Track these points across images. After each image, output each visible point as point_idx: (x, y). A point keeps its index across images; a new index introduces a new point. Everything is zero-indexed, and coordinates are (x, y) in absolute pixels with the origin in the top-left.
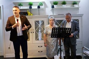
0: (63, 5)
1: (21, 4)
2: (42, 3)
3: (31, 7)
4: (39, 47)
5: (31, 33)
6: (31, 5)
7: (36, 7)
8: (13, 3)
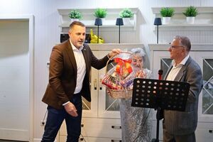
0: (188, 18)
1: (75, 14)
2: (129, 11)
3: (98, 23)
4: (113, 127)
5: (95, 89)
6: (100, 16)
7: (114, 23)
8: (59, 10)
